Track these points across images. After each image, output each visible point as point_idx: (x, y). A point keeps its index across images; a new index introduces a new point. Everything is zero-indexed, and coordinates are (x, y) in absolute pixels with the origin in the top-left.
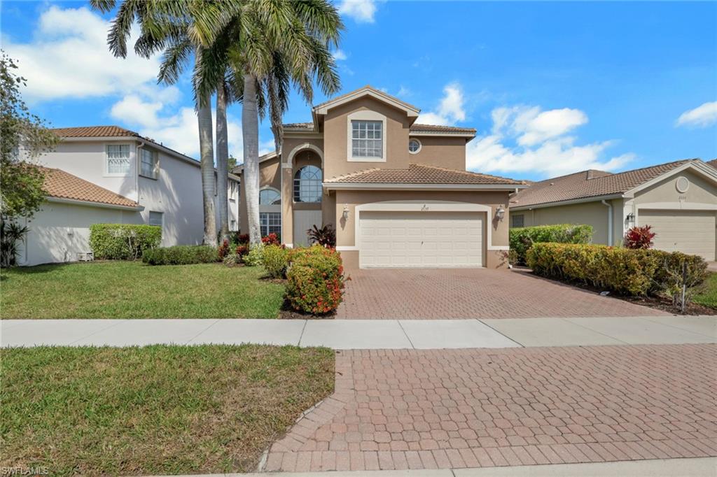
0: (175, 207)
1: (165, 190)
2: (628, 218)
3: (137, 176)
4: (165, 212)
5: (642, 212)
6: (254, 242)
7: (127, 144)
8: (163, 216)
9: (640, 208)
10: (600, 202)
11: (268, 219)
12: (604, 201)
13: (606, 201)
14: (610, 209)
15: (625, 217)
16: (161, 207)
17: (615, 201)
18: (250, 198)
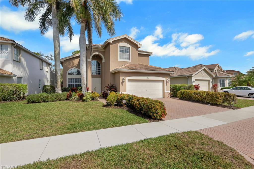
0: (27, 75)
1: (23, 67)
2: (193, 82)
3: (12, 60)
4: (23, 77)
5: (196, 80)
6: (84, 91)
7: (7, 44)
8: (22, 79)
9: (196, 79)
10: (186, 77)
11: (75, 81)
12: (187, 77)
13: (188, 77)
14: (188, 79)
15: (192, 82)
16: (22, 75)
17: (190, 77)
18: (83, 73)
